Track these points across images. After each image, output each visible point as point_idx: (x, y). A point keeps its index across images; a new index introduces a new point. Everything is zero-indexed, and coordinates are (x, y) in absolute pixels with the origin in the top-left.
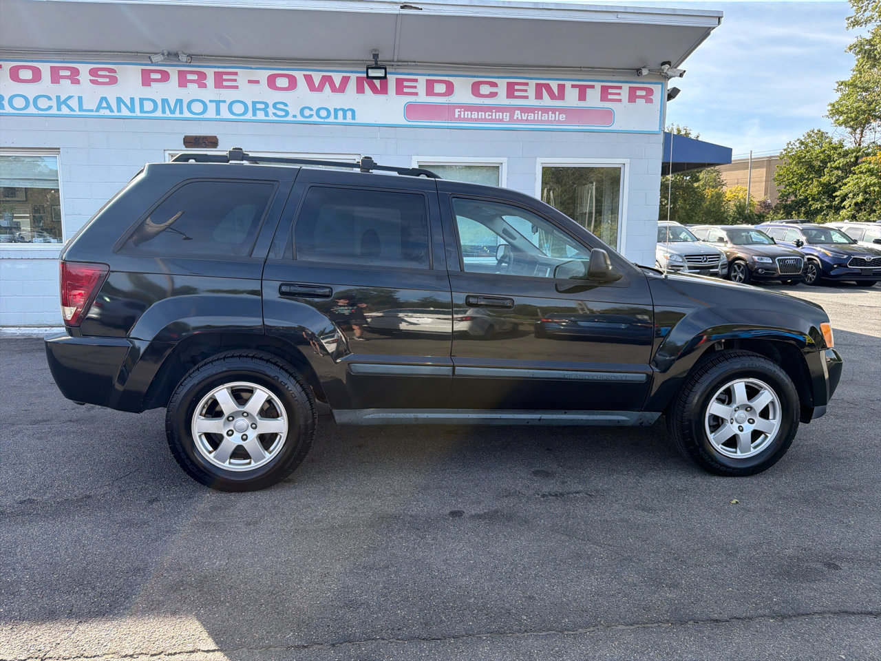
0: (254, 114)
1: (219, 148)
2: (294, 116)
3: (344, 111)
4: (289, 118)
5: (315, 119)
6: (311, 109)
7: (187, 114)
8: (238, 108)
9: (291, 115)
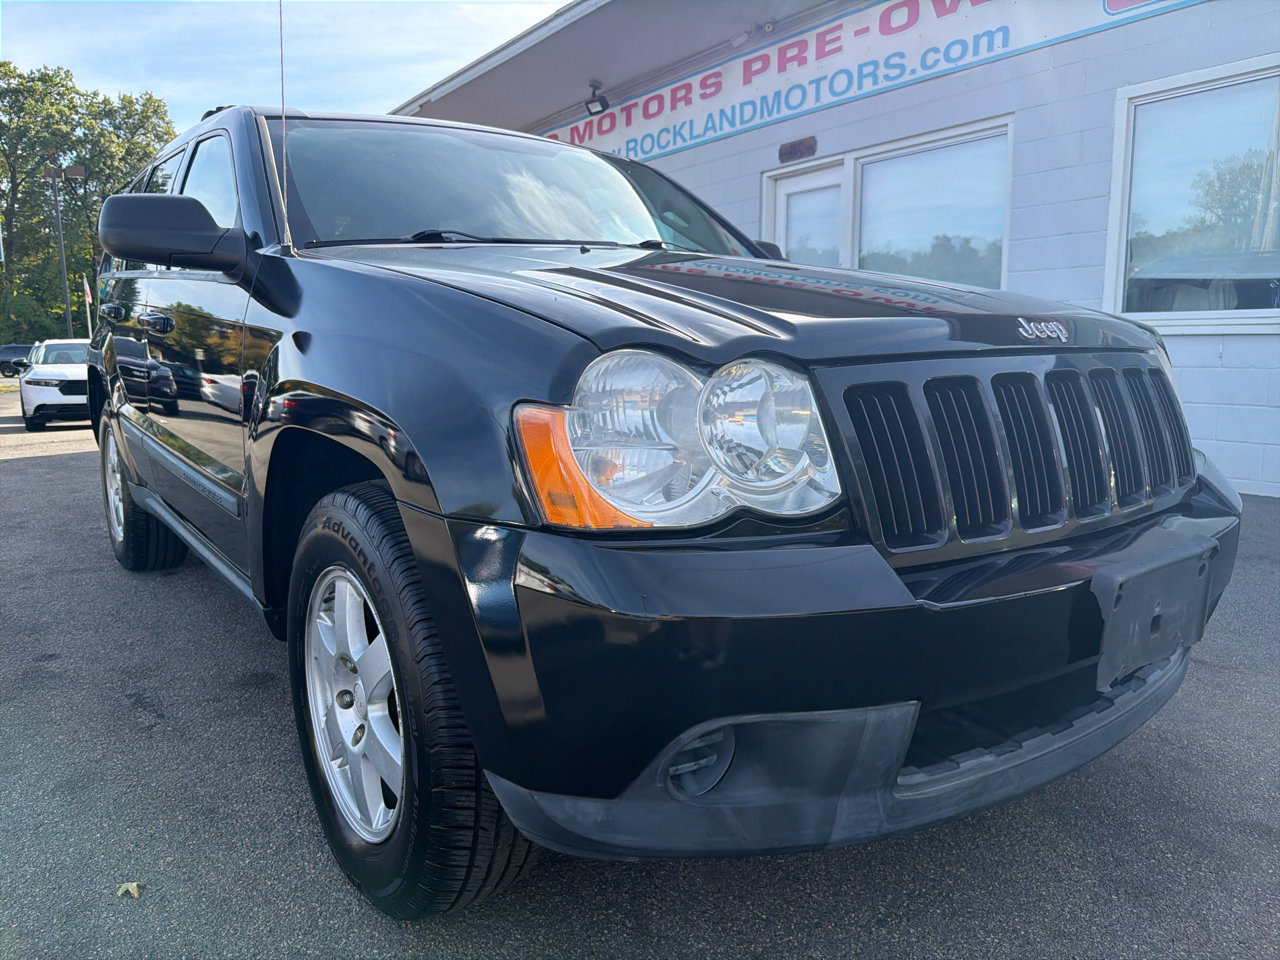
0: (860, 86)
1: (818, 154)
2: (913, 71)
3: (990, 35)
4: (907, 77)
5: (943, 66)
6: (936, 50)
7: (785, 112)
8: (841, 83)
9: (908, 71)
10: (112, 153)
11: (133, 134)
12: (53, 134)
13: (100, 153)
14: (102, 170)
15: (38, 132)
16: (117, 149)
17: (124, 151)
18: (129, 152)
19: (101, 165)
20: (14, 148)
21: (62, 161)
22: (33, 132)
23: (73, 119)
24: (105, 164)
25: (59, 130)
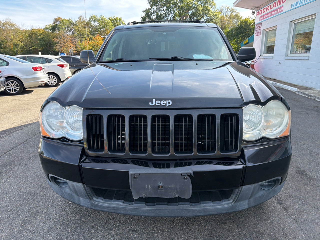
10: (199, 10)
11: (205, 4)
12: (188, 7)
13: (197, 10)
14: (197, 14)
15: (185, 7)
16: (201, 9)
17: (202, 9)
18: (203, 9)
19: (197, 13)
20: (180, 11)
21: (189, 13)
22: (184, 7)
23: (193, 3)
24: (198, 13)
25: (189, 6)
